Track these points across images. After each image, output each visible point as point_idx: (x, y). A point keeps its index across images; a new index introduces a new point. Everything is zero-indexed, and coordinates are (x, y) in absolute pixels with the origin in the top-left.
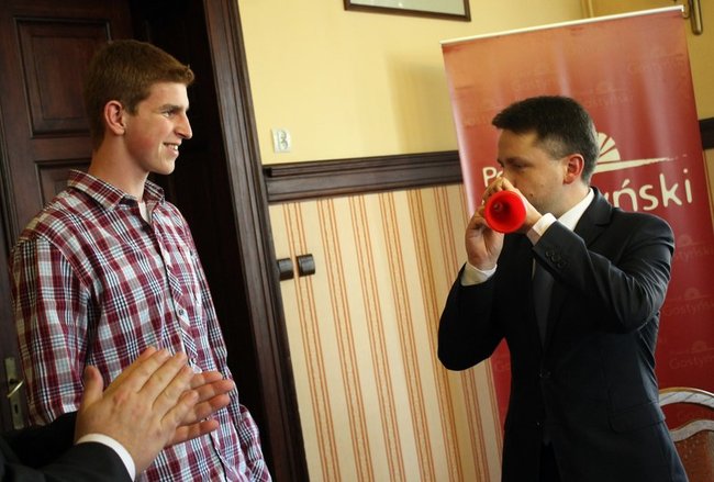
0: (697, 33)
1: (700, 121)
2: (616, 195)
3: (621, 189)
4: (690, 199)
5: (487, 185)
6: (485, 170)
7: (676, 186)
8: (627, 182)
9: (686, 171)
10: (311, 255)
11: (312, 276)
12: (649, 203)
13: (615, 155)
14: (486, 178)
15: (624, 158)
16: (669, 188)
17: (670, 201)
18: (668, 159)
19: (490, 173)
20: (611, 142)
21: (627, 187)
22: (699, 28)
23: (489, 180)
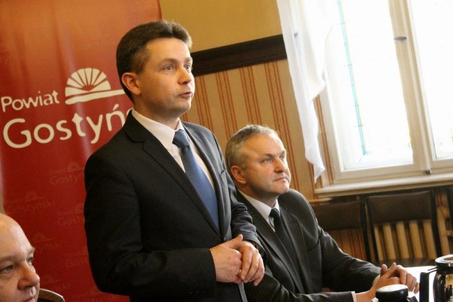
2: (109, 116)
3: (112, 112)
5: (4, 110)
6: (3, 99)
8: (116, 106)
13: (107, 85)
14: (4, 105)
15: (113, 88)
19: (6, 101)
20: (103, 76)
21: (117, 109)
23: (6, 107)
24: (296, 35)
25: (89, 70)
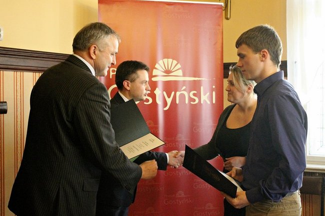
0: (227, 19)
1: (224, 63)
2: (178, 94)
3: (181, 91)
4: (214, 102)
6: (111, 69)
7: (208, 94)
8: (184, 88)
9: (214, 87)
10: (6, 102)
11: (5, 115)
12: (194, 100)
13: (180, 73)
15: (184, 75)
16: (205, 94)
17: (205, 101)
18: (206, 79)
19: (113, 71)
20: (179, 66)
22: (229, 17)
23: (113, 75)
24: (295, 62)
25: (170, 60)
